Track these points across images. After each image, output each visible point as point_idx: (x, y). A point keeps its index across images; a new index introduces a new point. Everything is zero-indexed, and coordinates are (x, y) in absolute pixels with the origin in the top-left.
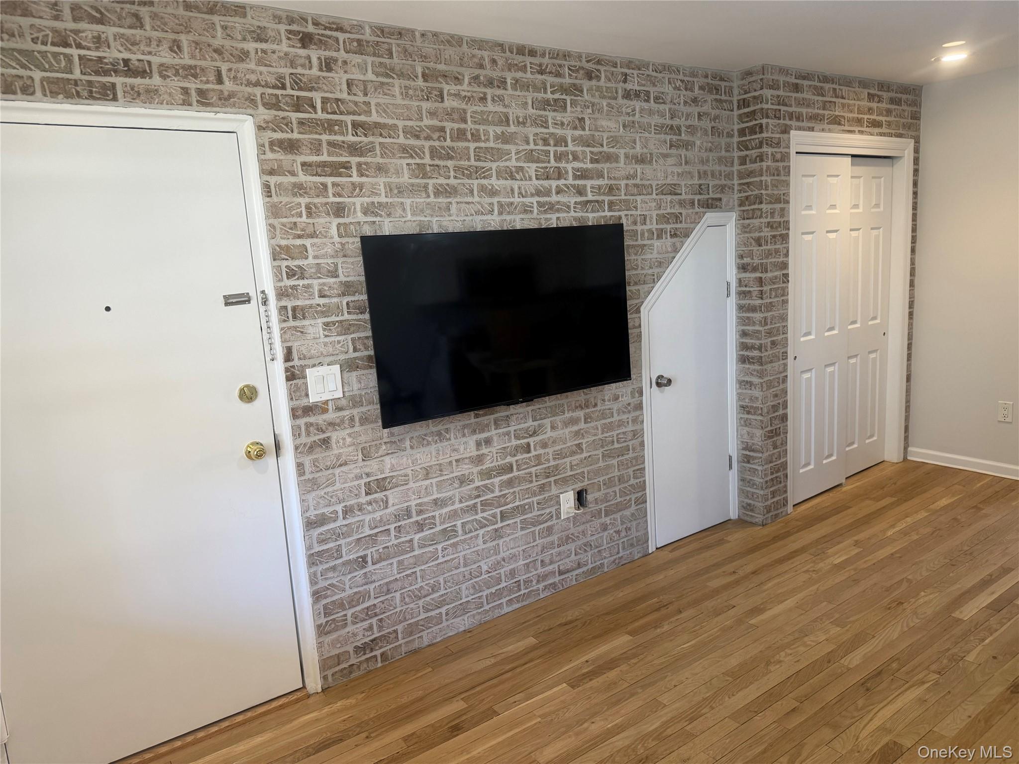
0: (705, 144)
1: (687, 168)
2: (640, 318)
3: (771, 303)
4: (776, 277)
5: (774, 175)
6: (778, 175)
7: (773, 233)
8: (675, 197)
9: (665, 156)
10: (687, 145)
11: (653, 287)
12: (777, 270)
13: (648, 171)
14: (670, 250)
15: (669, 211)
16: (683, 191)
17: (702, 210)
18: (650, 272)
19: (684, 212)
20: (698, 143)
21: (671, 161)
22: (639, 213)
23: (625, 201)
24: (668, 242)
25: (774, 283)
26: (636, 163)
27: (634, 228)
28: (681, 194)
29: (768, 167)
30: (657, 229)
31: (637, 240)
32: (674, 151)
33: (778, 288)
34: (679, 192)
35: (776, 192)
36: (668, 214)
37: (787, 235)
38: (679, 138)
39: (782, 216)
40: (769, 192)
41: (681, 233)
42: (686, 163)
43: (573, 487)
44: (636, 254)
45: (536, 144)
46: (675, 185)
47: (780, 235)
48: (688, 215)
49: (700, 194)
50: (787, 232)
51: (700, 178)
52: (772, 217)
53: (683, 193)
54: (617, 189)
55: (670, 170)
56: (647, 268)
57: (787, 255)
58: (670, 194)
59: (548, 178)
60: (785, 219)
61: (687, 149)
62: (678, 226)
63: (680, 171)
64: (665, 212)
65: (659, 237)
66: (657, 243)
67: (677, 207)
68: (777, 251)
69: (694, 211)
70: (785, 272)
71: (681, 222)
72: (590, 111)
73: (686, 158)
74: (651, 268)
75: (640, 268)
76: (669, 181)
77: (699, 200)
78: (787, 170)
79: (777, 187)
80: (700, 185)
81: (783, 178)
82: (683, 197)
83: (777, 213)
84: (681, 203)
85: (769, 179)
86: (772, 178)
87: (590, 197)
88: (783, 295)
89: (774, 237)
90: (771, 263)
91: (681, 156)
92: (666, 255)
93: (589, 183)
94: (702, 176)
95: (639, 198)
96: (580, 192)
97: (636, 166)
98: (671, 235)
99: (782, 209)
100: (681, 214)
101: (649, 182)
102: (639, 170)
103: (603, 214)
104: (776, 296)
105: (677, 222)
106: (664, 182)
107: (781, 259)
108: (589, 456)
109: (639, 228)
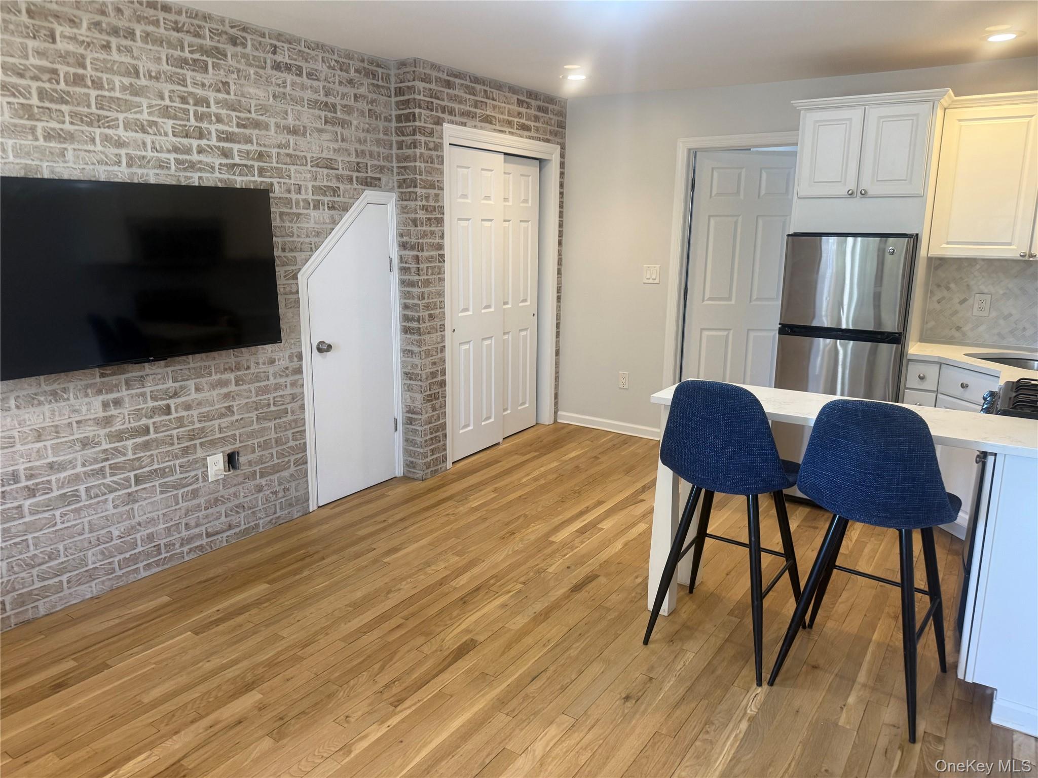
0: (362, 124)
1: (344, 145)
2: (297, 284)
3: (427, 279)
4: (432, 257)
5: (427, 162)
6: (431, 163)
7: (428, 216)
8: (331, 171)
9: (320, 131)
10: (343, 124)
11: (311, 256)
12: (433, 250)
13: (301, 142)
14: (328, 221)
15: (325, 183)
16: (340, 167)
17: (360, 187)
18: (307, 240)
19: (342, 186)
20: (355, 122)
21: (326, 136)
22: (292, 182)
23: (276, 168)
24: (325, 214)
25: (430, 262)
26: (288, 133)
27: (288, 196)
28: (338, 169)
29: (421, 154)
30: (313, 200)
31: (291, 208)
32: (329, 127)
33: (435, 267)
34: (337, 167)
35: (430, 178)
36: (325, 186)
37: (442, 219)
38: (334, 115)
39: (437, 201)
40: (424, 177)
41: (339, 206)
42: (343, 140)
43: (223, 449)
44: (291, 222)
45: (171, 100)
46: (331, 159)
47: (435, 219)
48: (345, 191)
49: (358, 171)
50: (442, 216)
51: (357, 156)
52: (427, 201)
53: (340, 169)
54: (268, 156)
55: (325, 144)
56: (303, 236)
57: (442, 237)
58: (326, 167)
59: (187, 136)
60: (440, 204)
61: (343, 127)
62: (336, 199)
63: (336, 147)
64: (320, 184)
65: (316, 207)
66: (314, 214)
67: (334, 180)
68: (432, 233)
69: (352, 187)
70: (441, 252)
71: (339, 196)
72: (235, 76)
73: (342, 135)
74: (308, 236)
75: (295, 235)
76: (324, 155)
77: (357, 177)
78: (440, 159)
79: (431, 174)
80: (358, 163)
81: (436, 166)
82: (340, 172)
83: (431, 198)
84: (339, 178)
85: (423, 165)
86: (426, 164)
87: (237, 160)
88: (439, 274)
89: (429, 219)
90: (427, 243)
91: (336, 133)
92: (324, 226)
93: (236, 147)
94: (360, 155)
95: (292, 168)
96: (226, 154)
97: (289, 137)
98: (328, 207)
99: (437, 195)
100: (338, 188)
101: (303, 154)
102: (291, 141)
103: (253, 179)
104: (432, 274)
105: (334, 196)
106: (319, 156)
107: (437, 241)
108: (242, 419)
109: (294, 196)
